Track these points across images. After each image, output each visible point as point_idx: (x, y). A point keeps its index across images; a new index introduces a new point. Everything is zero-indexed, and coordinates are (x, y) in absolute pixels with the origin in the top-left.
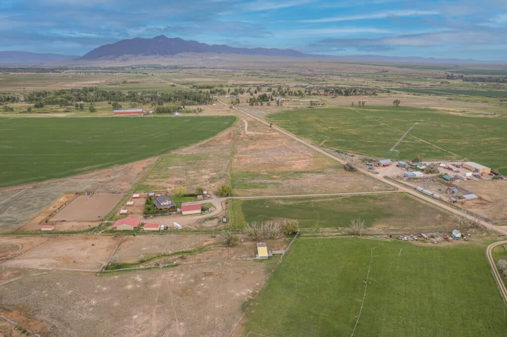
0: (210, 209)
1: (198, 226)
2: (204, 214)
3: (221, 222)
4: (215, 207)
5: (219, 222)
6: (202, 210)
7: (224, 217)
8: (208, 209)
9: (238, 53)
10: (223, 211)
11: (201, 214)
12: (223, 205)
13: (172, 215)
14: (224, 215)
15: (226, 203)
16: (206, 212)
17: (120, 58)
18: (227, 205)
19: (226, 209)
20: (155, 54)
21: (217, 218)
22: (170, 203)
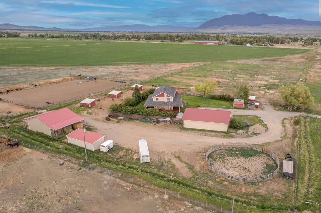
0: (251, 129)
1: (197, 168)
2: (232, 137)
3: (275, 173)
4: (265, 126)
5: (270, 168)
6: (230, 127)
7: (289, 157)
8: (248, 126)
9: (311, 25)
10: (284, 138)
11: (226, 134)
12: (287, 125)
13: (161, 124)
14: (288, 150)
15: (297, 123)
16: (240, 132)
17: (222, 27)
18: (298, 127)
19: (294, 136)
20: (246, 25)
21: (266, 153)
22: (171, 100)
